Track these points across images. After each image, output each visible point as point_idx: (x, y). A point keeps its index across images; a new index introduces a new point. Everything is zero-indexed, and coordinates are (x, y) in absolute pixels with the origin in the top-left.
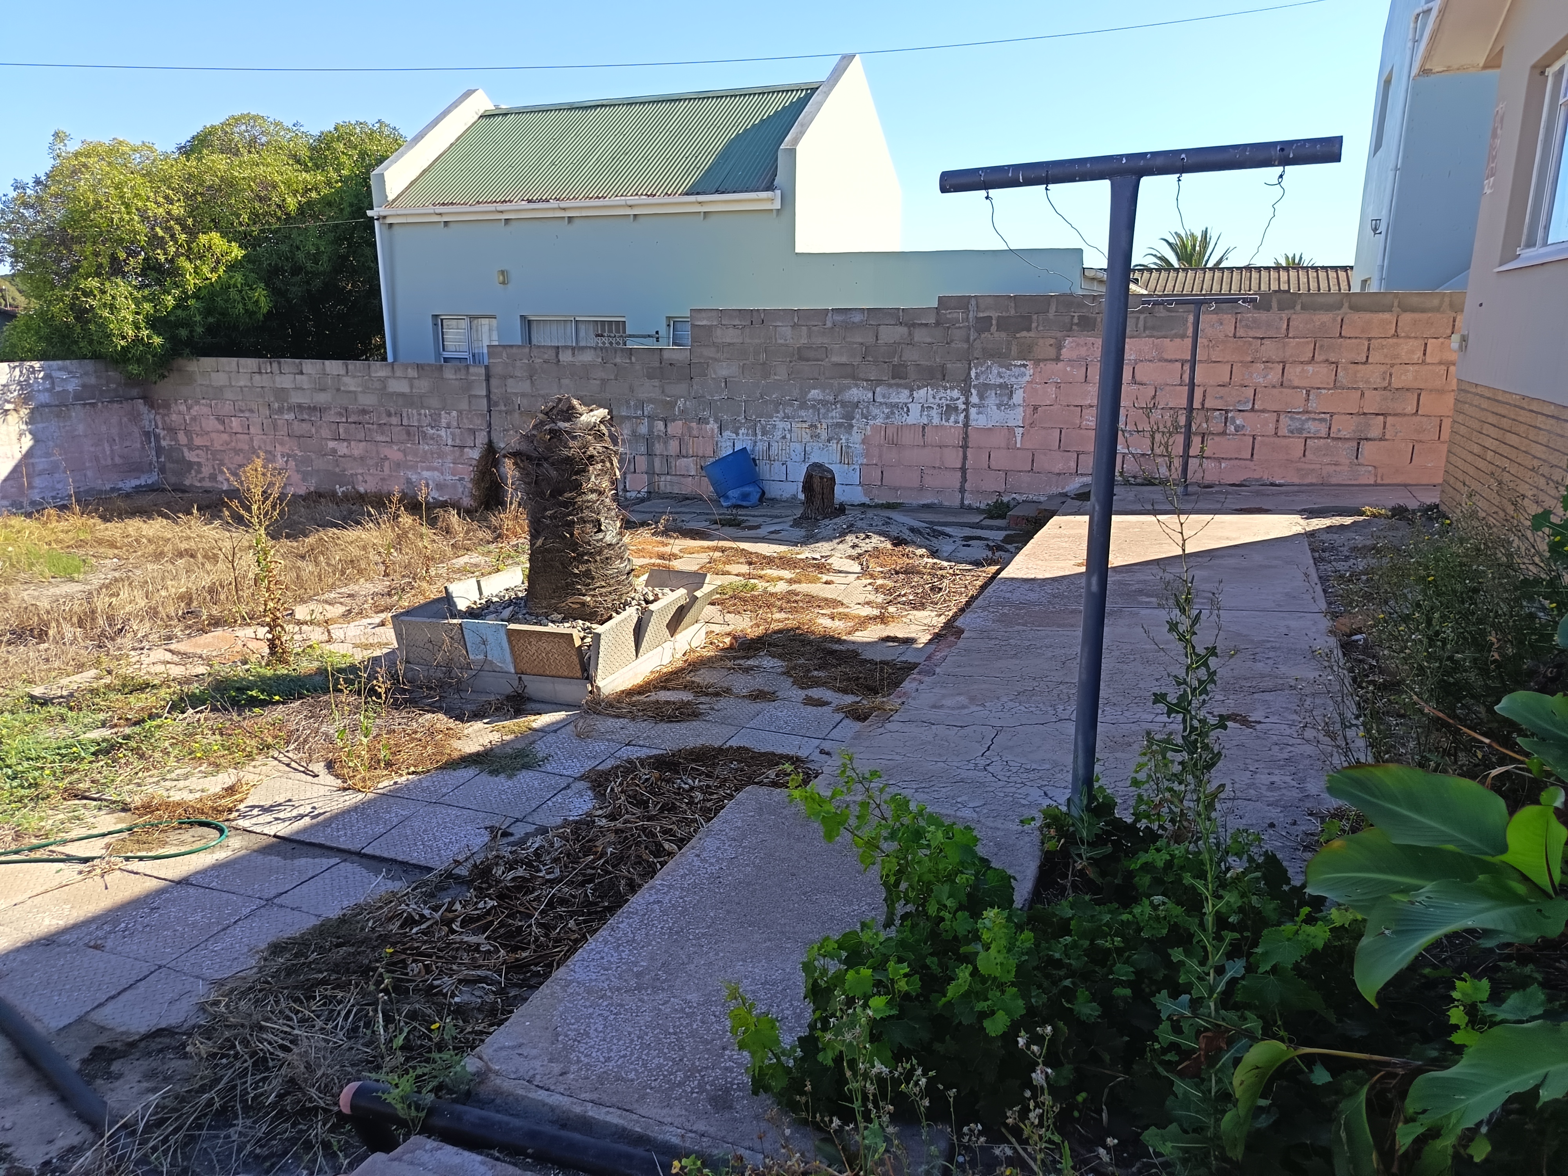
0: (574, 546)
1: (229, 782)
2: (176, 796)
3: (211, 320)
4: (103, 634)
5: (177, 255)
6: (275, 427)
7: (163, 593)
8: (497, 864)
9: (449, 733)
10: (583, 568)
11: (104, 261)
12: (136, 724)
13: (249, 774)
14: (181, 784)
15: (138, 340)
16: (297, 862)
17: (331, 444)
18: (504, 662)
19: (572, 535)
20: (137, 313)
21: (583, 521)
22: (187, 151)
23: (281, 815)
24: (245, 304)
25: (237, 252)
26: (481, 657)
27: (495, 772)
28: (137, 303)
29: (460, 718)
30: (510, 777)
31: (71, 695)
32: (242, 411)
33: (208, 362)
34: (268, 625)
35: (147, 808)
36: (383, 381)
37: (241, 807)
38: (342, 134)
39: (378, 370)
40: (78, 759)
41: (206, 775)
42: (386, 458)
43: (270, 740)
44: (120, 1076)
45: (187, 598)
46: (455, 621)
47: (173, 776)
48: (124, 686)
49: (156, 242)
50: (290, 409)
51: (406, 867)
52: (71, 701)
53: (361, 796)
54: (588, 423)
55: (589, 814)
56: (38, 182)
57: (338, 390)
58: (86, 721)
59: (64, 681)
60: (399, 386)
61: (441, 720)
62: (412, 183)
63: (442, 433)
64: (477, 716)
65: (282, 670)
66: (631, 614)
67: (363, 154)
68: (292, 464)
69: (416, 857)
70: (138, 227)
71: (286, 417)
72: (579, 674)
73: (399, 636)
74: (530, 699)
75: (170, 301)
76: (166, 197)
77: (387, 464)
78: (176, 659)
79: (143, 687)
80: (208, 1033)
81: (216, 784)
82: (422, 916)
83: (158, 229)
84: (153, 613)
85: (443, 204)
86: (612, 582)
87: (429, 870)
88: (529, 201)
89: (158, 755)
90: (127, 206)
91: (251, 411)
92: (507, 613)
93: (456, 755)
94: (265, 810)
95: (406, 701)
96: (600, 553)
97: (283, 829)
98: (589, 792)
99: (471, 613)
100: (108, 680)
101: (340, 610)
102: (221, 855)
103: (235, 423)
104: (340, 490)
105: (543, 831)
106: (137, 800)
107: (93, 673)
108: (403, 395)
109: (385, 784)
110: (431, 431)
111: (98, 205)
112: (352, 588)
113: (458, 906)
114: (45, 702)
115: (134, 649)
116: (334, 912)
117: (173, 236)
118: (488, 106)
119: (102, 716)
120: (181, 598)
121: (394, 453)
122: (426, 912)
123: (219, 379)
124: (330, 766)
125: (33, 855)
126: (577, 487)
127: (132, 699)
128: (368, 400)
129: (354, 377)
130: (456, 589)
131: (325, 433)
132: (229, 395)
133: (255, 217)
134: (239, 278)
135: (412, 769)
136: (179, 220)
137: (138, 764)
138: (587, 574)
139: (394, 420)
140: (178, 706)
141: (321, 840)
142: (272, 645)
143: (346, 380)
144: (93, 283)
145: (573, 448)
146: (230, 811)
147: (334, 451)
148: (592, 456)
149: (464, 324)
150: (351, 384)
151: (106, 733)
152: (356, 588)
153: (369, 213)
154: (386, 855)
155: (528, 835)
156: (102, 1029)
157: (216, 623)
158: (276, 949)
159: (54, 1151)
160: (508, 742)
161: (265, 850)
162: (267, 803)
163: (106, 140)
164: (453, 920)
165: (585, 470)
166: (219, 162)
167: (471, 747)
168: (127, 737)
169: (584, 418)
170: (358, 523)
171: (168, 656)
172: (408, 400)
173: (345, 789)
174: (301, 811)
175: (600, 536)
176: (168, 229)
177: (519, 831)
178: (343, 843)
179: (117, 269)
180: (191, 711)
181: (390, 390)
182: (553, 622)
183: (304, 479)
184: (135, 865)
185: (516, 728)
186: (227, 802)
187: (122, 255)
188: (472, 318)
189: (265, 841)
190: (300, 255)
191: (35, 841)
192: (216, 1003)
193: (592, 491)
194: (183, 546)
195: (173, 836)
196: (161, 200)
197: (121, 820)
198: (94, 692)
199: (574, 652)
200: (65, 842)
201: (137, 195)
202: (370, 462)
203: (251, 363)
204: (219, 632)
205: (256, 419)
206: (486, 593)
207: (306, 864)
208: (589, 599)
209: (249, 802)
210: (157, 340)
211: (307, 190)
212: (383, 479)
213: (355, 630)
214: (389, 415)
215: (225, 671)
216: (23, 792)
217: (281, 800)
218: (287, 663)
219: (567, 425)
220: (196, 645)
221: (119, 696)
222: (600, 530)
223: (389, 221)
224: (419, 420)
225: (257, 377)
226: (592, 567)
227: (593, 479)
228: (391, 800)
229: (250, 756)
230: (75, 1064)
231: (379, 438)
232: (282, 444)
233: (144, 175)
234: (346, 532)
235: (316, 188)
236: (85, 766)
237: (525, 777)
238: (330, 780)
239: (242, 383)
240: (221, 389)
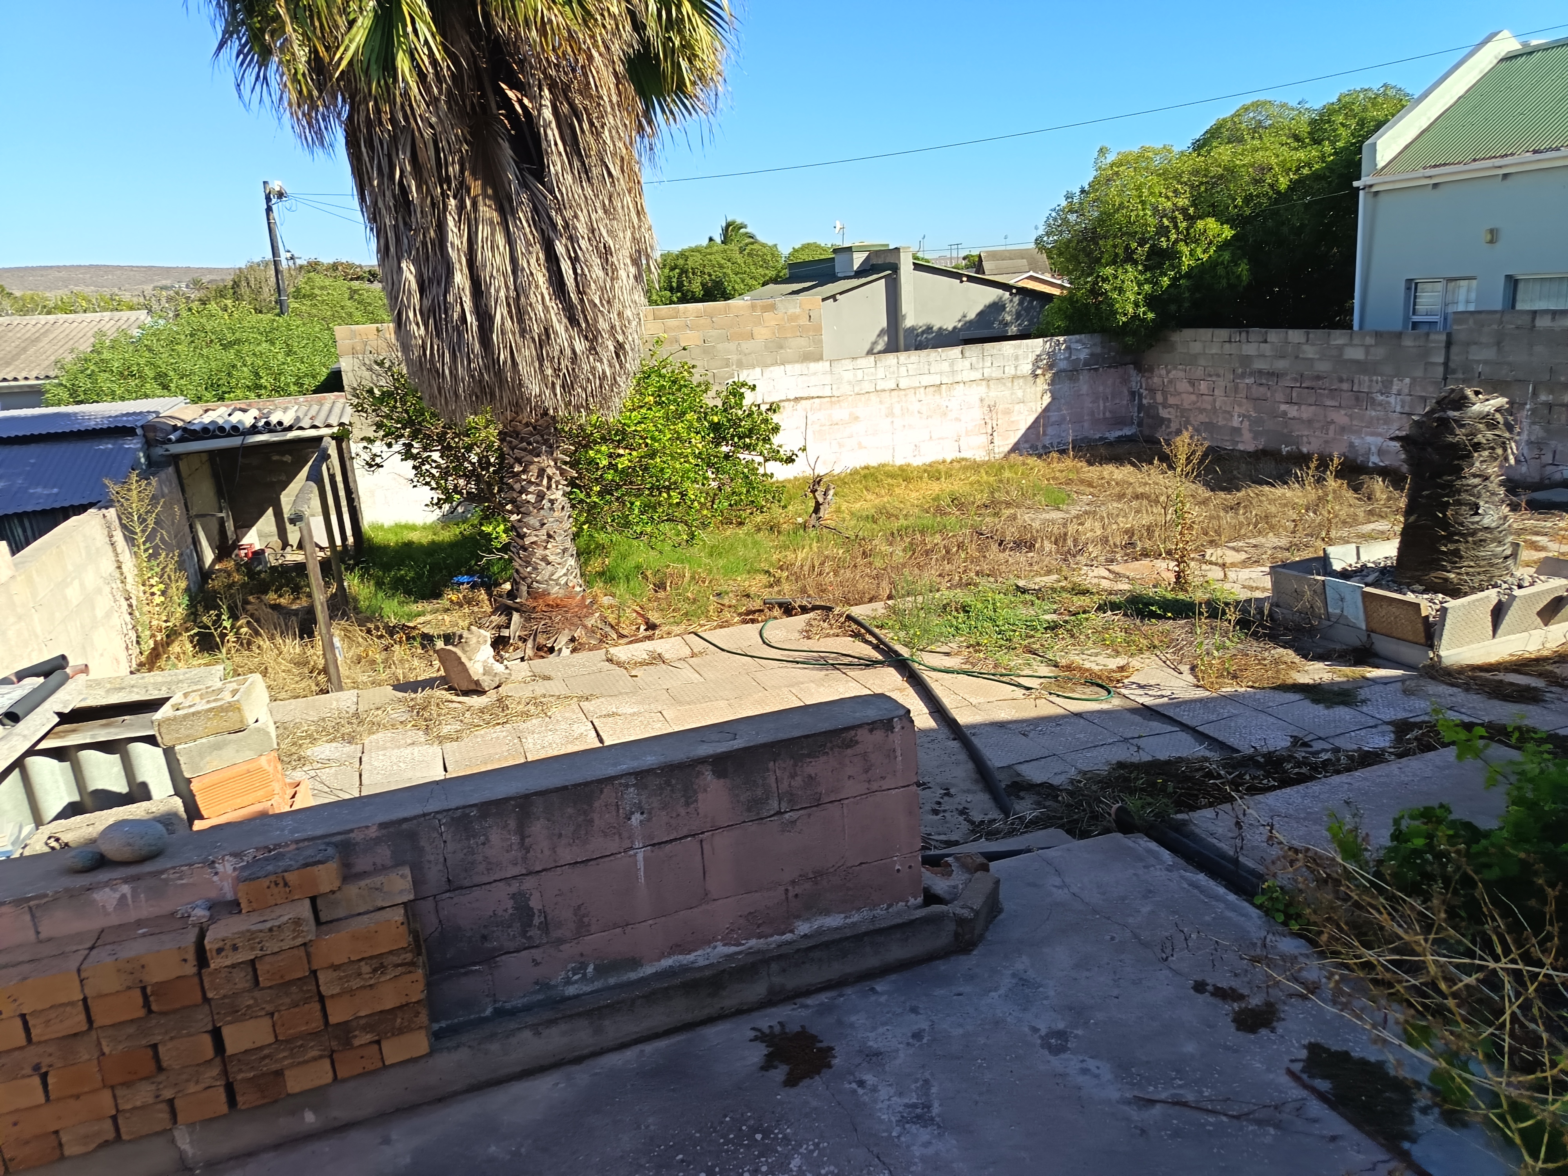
0: (1444, 524)
1: (1121, 664)
2: (1087, 665)
3: (1198, 295)
4: (1069, 552)
5: (1176, 241)
6: (1236, 389)
7: (1115, 527)
8: (1289, 762)
9: (1292, 666)
10: (1451, 547)
11: (1120, 251)
12: (1074, 615)
13: (1135, 662)
14: (1092, 658)
15: (1136, 317)
16: (1151, 723)
17: (1283, 407)
18: (1357, 618)
19: (1445, 515)
20: (1139, 294)
21: (1459, 503)
22: (1200, 146)
23: (1150, 693)
24: (1228, 279)
25: (1228, 233)
26: (1338, 611)
27: (1317, 701)
28: (1140, 285)
29: (1305, 657)
30: (1328, 707)
31: (1040, 589)
32: (1210, 376)
33: (1188, 333)
34: (1177, 560)
35: (1069, 668)
36: (1340, 348)
37: (1126, 681)
38: (1345, 106)
39: (1338, 338)
40: (1035, 629)
41: (1109, 656)
42: (1332, 422)
43: (1156, 643)
44: (1023, 798)
45: (1130, 532)
46: (1319, 578)
47: (1089, 652)
48: (1073, 589)
49: (1163, 231)
50: (1252, 374)
51: (1221, 745)
52: (1038, 593)
53: (1208, 693)
54: (1480, 413)
55: (1383, 750)
56: (1083, 191)
57: (1297, 357)
58: (1046, 608)
59: (1037, 579)
60: (1355, 353)
61: (1289, 655)
62: (1407, 147)
63: (1392, 400)
64: (1320, 657)
65: (1181, 596)
66: (1492, 596)
67: (1362, 123)
68: (1246, 423)
69: (1232, 741)
70: (1150, 220)
71: (1247, 381)
72: (1423, 641)
73: (1275, 584)
74: (1376, 655)
75: (1165, 281)
76: (1175, 191)
77: (1332, 427)
78: (1111, 576)
79: (1085, 592)
80: (1071, 793)
81: (1114, 663)
82: (1219, 774)
83: (1165, 220)
84: (1105, 540)
85: (1435, 166)
86: (1483, 563)
87: (1238, 751)
88: (1535, 152)
89: (1082, 637)
90: (1143, 203)
91: (1218, 375)
92: (1370, 579)
93: (1290, 681)
94: (1140, 687)
95: (1265, 635)
96: (1473, 533)
97: (1148, 701)
98: (1392, 736)
99: (1345, 574)
100: (1063, 584)
101: (1243, 556)
102: (1105, 706)
103: (1203, 387)
104: (1285, 449)
105: (1336, 750)
106: (1063, 662)
107: (1055, 577)
108: (1357, 362)
109: (1227, 690)
110: (1380, 398)
111: (1121, 206)
112: (1261, 540)
113: (1247, 777)
114: (1024, 591)
115: (1086, 565)
116: (1163, 756)
117: (1176, 227)
118: (1514, 45)
119: (1055, 607)
120: (1126, 532)
121: (1340, 417)
122: (1222, 772)
123: (1196, 348)
124: (1193, 669)
125: (1002, 679)
126: (1458, 471)
127: (1075, 598)
128: (1323, 367)
129: (1313, 345)
130: (1334, 551)
131: (1280, 396)
132: (1202, 362)
133: (1248, 199)
134: (1227, 256)
135: (1250, 683)
136: (1184, 210)
137: (1070, 641)
138: (1456, 553)
139: (1345, 386)
140: (1101, 608)
141: (1171, 714)
142: (1178, 577)
143: (1306, 347)
144: (1109, 271)
145: (1460, 434)
146: (1118, 681)
147: (1285, 413)
148: (1479, 443)
149: (1439, 286)
150: (1310, 352)
151: (1054, 617)
152: (1263, 540)
153: (1356, 184)
154: (1211, 734)
155: (1323, 750)
156: (1019, 775)
157: (1145, 554)
158: (1121, 765)
159: (986, 819)
160: (1339, 683)
161: (1133, 711)
162: (1143, 683)
163: (1136, 149)
164: (1242, 784)
165: (1469, 456)
166: (1224, 153)
167: (1303, 679)
168: (1066, 622)
169: (1477, 408)
170: (1286, 483)
171: (1106, 574)
172: (1363, 367)
173: (1198, 686)
174: (1164, 693)
175: (1477, 518)
176: (1173, 220)
177: (1317, 746)
178: (1185, 720)
179: (1129, 258)
180: (1109, 613)
181: (1346, 357)
182: (1413, 592)
183: (1255, 438)
184: (1053, 698)
185: (1350, 674)
186: (1118, 675)
187: (1134, 245)
188: (1450, 280)
189: (1133, 705)
190: (1285, 230)
191: (1004, 671)
192: (1080, 782)
193: (1475, 476)
194: (1140, 490)
195: (1079, 688)
196: (1170, 194)
197: (1052, 671)
198: (1054, 590)
199: (1420, 621)
200: (1020, 676)
201: (1151, 194)
202: (1317, 425)
203: (1223, 333)
204: (1146, 562)
205: (1221, 383)
206: (1364, 558)
207: (1156, 726)
208: (1452, 576)
209: (1131, 679)
210: (1151, 315)
211: (1298, 169)
212: (1326, 442)
213: (1245, 574)
214: (1341, 380)
215: (1139, 589)
216: (1003, 643)
217: (1152, 683)
218: (1187, 591)
219: (1456, 414)
220: (1128, 569)
221: (1068, 596)
222: (1477, 514)
223: (1374, 189)
224: (1370, 387)
225: (1227, 345)
226: (1462, 547)
227: (1477, 464)
228: (1228, 701)
229: (1141, 651)
230: (1003, 785)
231: (1329, 403)
232: (1240, 405)
233: (1160, 175)
234: (1273, 489)
235: (1309, 165)
236: (1039, 635)
237: (1342, 712)
238: (1191, 679)
239: (1214, 351)
240: (1195, 357)
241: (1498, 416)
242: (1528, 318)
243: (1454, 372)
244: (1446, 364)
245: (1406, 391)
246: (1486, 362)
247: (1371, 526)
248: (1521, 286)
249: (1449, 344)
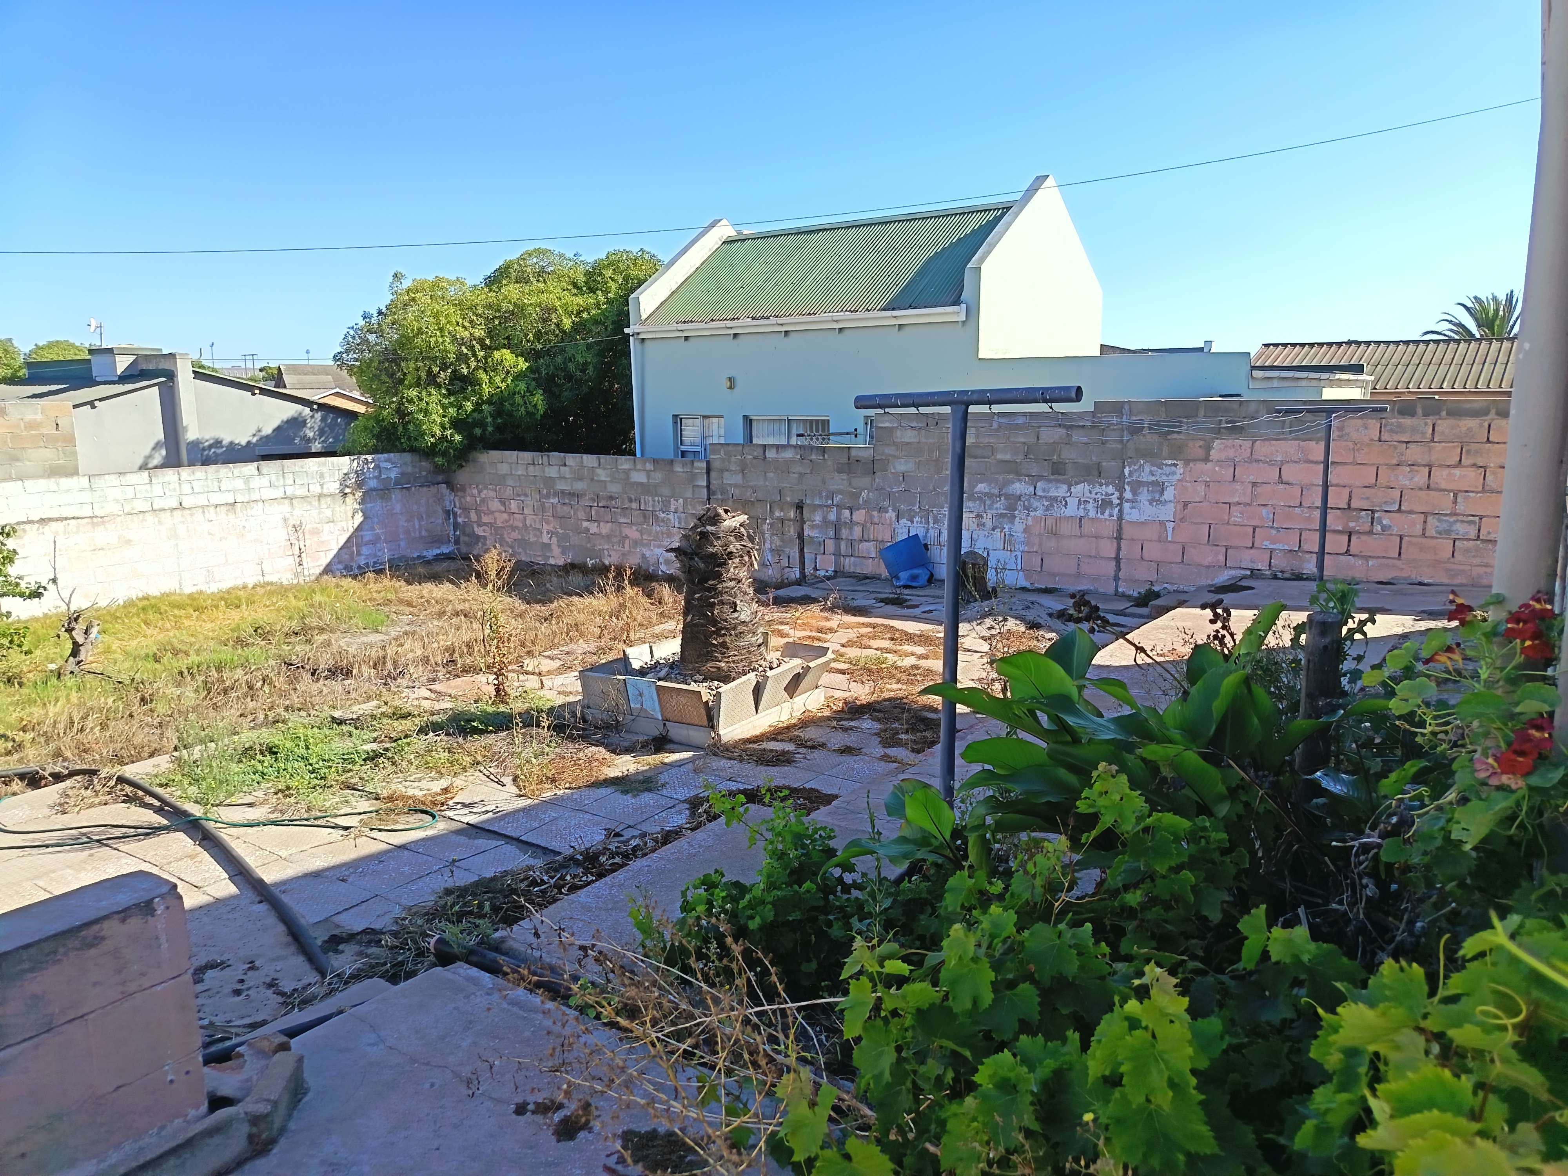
0: (714, 621)
1: (445, 786)
2: (410, 792)
3: (499, 421)
4: (389, 676)
5: (477, 368)
6: (543, 508)
7: (435, 645)
8: (604, 854)
9: (603, 762)
10: (720, 640)
11: (423, 374)
12: (395, 741)
13: (459, 782)
14: (416, 784)
15: (443, 438)
16: (476, 841)
17: (585, 524)
18: (654, 710)
19: (713, 614)
20: (444, 416)
21: (722, 603)
22: (491, 282)
23: (475, 810)
24: (526, 408)
25: (523, 365)
26: (639, 706)
27: (625, 792)
28: (444, 407)
29: (613, 751)
30: (634, 796)
31: (358, 718)
32: (519, 495)
33: (495, 454)
34: (496, 674)
35: (391, 798)
36: (627, 472)
37: (451, 803)
38: (612, 262)
39: (624, 463)
40: (354, 762)
41: (433, 779)
42: (627, 537)
43: (479, 758)
44: (343, 952)
45: (451, 650)
46: (620, 677)
47: (412, 778)
48: (394, 714)
49: (462, 358)
50: (556, 494)
51: (546, 850)
52: (357, 723)
53: (529, 801)
54: (730, 527)
55: (681, 827)
56: (380, 313)
57: (592, 479)
58: (365, 737)
59: (355, 708)
60: (639, 477)
61: (600, 752)
62: (662, 304)
63: (671, 516)
64: (627, 751)
65: (502, 708)
66: (751, 678)
67: (626, 279)
68: (554, 539)
69: (553, 845)
70: (450, 347)
71: (552, 501)
72: (706, 723)
73: (584, 686)
74: (671, 741)
75: (469, 406)
76: (471, 322)
77: (627, 541)
78: (433, 696)
79: (405, 716)
80: (395, 935)
81: (437, 786)
82: (542, 880)
83: (463, 348)
84: (426, 660)
85: (685, 322)
86: (743, 652)
87: (559, 853)
88: (754, 318)
89: (404, 763)
90: (441, 330)
91: (526, 495)
92: (662, 674)
93: (602, 777)
94: (465, 805)
95: (579, 736)
96: (734, 628)
97: (473, 819)
98: (687, 812)
99: (642, 672)
100: (384, 709)
101: (557, 664)
102: (430, 833)
103: (514, 506)
104: (590, 563)
105: (643, 835)
106: (385, 793)
107: (374, 703)
108: (641, 484)
109: (548, 795)
110: (662, 515)
111: (420, 331)
112: (572, 646)
113: (568, 878)
114: (340, 722)
115: (408, 687)
116: (489, 874)
117: (475, 355)
118: (730, 232)
119: (375, 735)
120: (447, 649)
121: (633, 533)
122: (545, 878)
123: (504, 469)
124: (515, 779)
125: (316, 823)
126: (718, 576)
127: (396, 724)
128: (614, 488)
129: (605, 469)
130: (631, 652)
131: (581, 515)
132: (510, 482)
133: (538, 335)
134: (522, 386)
135: (567, 785)
136: (481, 341)
137: (390, 769)
138: (724, 645)
139: (634, 505)
140: (423, 731)
141: (496, 829)
142: (498, 690)
143: (599, 471)
144: (413, 393)
145: (717, 545)
146: (442, 804)
147: (587, 530)
148: (731, 553)
149: (698, 422)
150: (602, 475)
151: (374, 746)
152: (575, 647)
153: (626, 330)
154: (534, 842)
155: (633, 837)
156: (338, 926)
157: (466, 670)
158: (448, 892)
159: (300, 985)
160: (643, 772)
161: (458, 832)
162: (467, 802)
163: (431, 278)
164: (563, 886)
165: (725, 564)
166: (512, 291)
167: (613, 772)
168: (387, 750)
169: (726, 523)
170: (592, 593)
171: (428, 694)
172: (645, 489)
173: (521, 796)
174: (488, 808)
175: (736, 615)
176: (471, 348)
177: (627, 834)
178: (509, 832)
179: (432, 380)
180: (431, 734)
181: (632, 480)
182: (695, 682)
183: (563, 553)
184: (375, 834)
185: (652, 762)
186: (441, 798)
187: (436, 369)
188: (705, 417)
189: (459, 826)
190: (571, 366)
191: (319, 814)
192: (404, 919)
193: (731, 580)
194: (459, 607)
195: (403, 818)
196: (467, 324)
197: (372, 805)
198: (374, 717)
199: (702, 706)
200: (336, 816)
201: (448, 322)
202: (615, 540)
203: (527, 456)
204: (467, 678)
205: (529, 502)
206: (657, 656)
207: (482, 843)
208: (723, 664)
209: (456, 800)
210: (458, 438)
211: (579, 313)
212: (623, 554)
213: (559, 680)
214: (631, 500)
215: (461, 706)
216: (317, 782)
217: (477, 800)
218: (507, 703)
219: (713, 528)
220: (449, 687)
221: (389, 721)
222: (735, 611)
223: (641, 336)
224: (653, 506)
225: (531, 468)
226: (728, 639)
227: (732, 570)
228: (549, 806)
229: (464, 769)
230: (319, 942)
231: (622, 520)
232: (548, 523)
233: (455, 305)
234: (581, 599)
235: (587, 310)
236: (357, 767)
237: (647, 798)
238: (515, 790)
239: (520, 473)
240: (504, 477)
241: (742, 529)
242: (760, 450)
243: (714, 493)
244: (708, 487)
245: (681, 509)
246: (736, 486)
247: (662, 626)
248: (754, 424)
249: (708, 471)
